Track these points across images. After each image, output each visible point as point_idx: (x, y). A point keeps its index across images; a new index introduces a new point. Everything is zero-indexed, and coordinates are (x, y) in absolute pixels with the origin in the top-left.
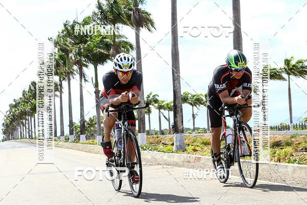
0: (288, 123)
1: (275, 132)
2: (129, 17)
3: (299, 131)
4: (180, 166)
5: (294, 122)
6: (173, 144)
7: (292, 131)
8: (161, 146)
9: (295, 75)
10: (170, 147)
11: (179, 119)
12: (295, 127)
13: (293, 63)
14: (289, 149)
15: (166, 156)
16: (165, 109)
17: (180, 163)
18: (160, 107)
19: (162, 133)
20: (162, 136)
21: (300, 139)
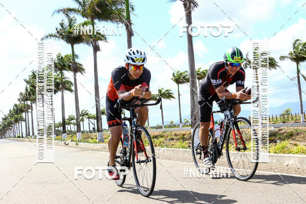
0: (161, 125)
1: (154, 130)
2: (69, 67)
3: (168, 129)
4: (100, 151)
5: (165, 124)
6: (97, 138)
7: (164, 129)
8: (90, 140)
9: (164, 98)
10: (95, 140)
11: (99, 124)
12: (165, 127)
13: (163, 91)
14: (162, 139)
15: (92, 146)
16: (92, 119)
17: (101, 149)
18: (89, 118)
19: (91, 132)
20: (90, 134)
21: (168, 133)
